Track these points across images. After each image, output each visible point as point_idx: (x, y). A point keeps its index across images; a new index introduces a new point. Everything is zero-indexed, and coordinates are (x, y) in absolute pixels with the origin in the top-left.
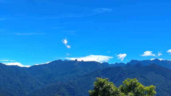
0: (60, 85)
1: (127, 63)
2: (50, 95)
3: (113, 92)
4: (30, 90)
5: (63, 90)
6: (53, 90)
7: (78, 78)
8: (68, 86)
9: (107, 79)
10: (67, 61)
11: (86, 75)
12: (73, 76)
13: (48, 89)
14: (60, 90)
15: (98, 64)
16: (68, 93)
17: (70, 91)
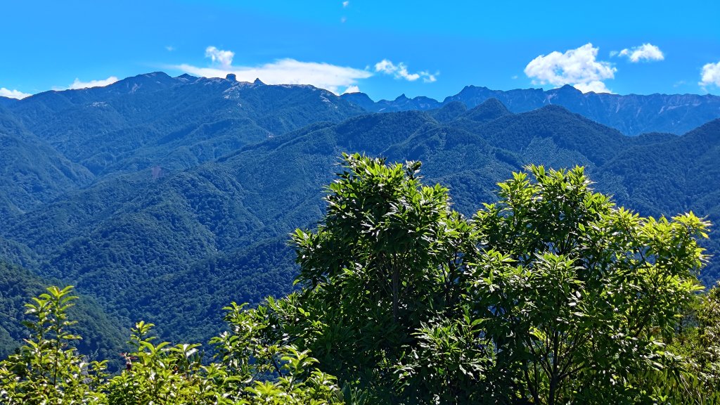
0: (161, 180)
1: (447, 99)
2: (118, 219)
3: (446, 244)
4: (30, 195)
5: (174, 200)
6: (130, 200)
7: (238, 153)
8: (193, 185)
9: (410, 164)
10: (193, 78)
11: (271, 145)
12: (215, 145)
13: (107, 194)
14: (160, 199)
15: (326, 100)
16: (195, 216)
17: (202, 208)
